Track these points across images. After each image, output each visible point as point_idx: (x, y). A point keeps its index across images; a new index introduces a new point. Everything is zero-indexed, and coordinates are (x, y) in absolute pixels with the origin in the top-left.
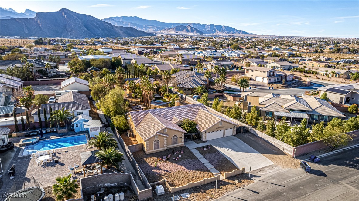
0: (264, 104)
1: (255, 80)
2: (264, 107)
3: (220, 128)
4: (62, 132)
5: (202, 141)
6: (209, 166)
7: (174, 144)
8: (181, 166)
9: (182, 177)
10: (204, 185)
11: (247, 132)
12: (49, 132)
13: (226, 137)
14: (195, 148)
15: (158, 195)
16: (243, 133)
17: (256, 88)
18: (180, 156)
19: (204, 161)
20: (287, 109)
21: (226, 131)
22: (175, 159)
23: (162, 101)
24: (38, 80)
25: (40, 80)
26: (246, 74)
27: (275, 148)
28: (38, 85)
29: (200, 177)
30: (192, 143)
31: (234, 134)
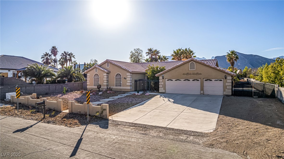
7: (118, 86)
13: (208, 95)
21: (206, 84)
31: (226, 93)
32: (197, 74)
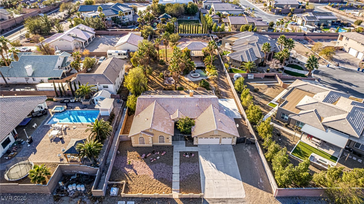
0: (301, 110)
1: (347, 51)
2: (296, 115)
3: (214, 136)
4: (86, 104)
5: (193, 144)
6: (176, 178)
7: (161, 142)
8: (150, 170)
9: (142, 183)
10: (155, 198)
11: (251, 144)
12: (77, 101)
13: (223, 145)
14: (179, 151)
15: (110, 195)
16: (246, 144)
17: (338, 66)
18: (158, 158)
19: (176, 170)
20: (323, 125)
21: (223, 140)
22: (152, 160)
23: (199, 75)
24: (108, 30)
25: (110, 30)
26: (338, 41)
27: (265, 176)
28: (108, 35)
29: (158, 188)
30: (182, 144)
31: (232, 144)
32: (219, 135)
